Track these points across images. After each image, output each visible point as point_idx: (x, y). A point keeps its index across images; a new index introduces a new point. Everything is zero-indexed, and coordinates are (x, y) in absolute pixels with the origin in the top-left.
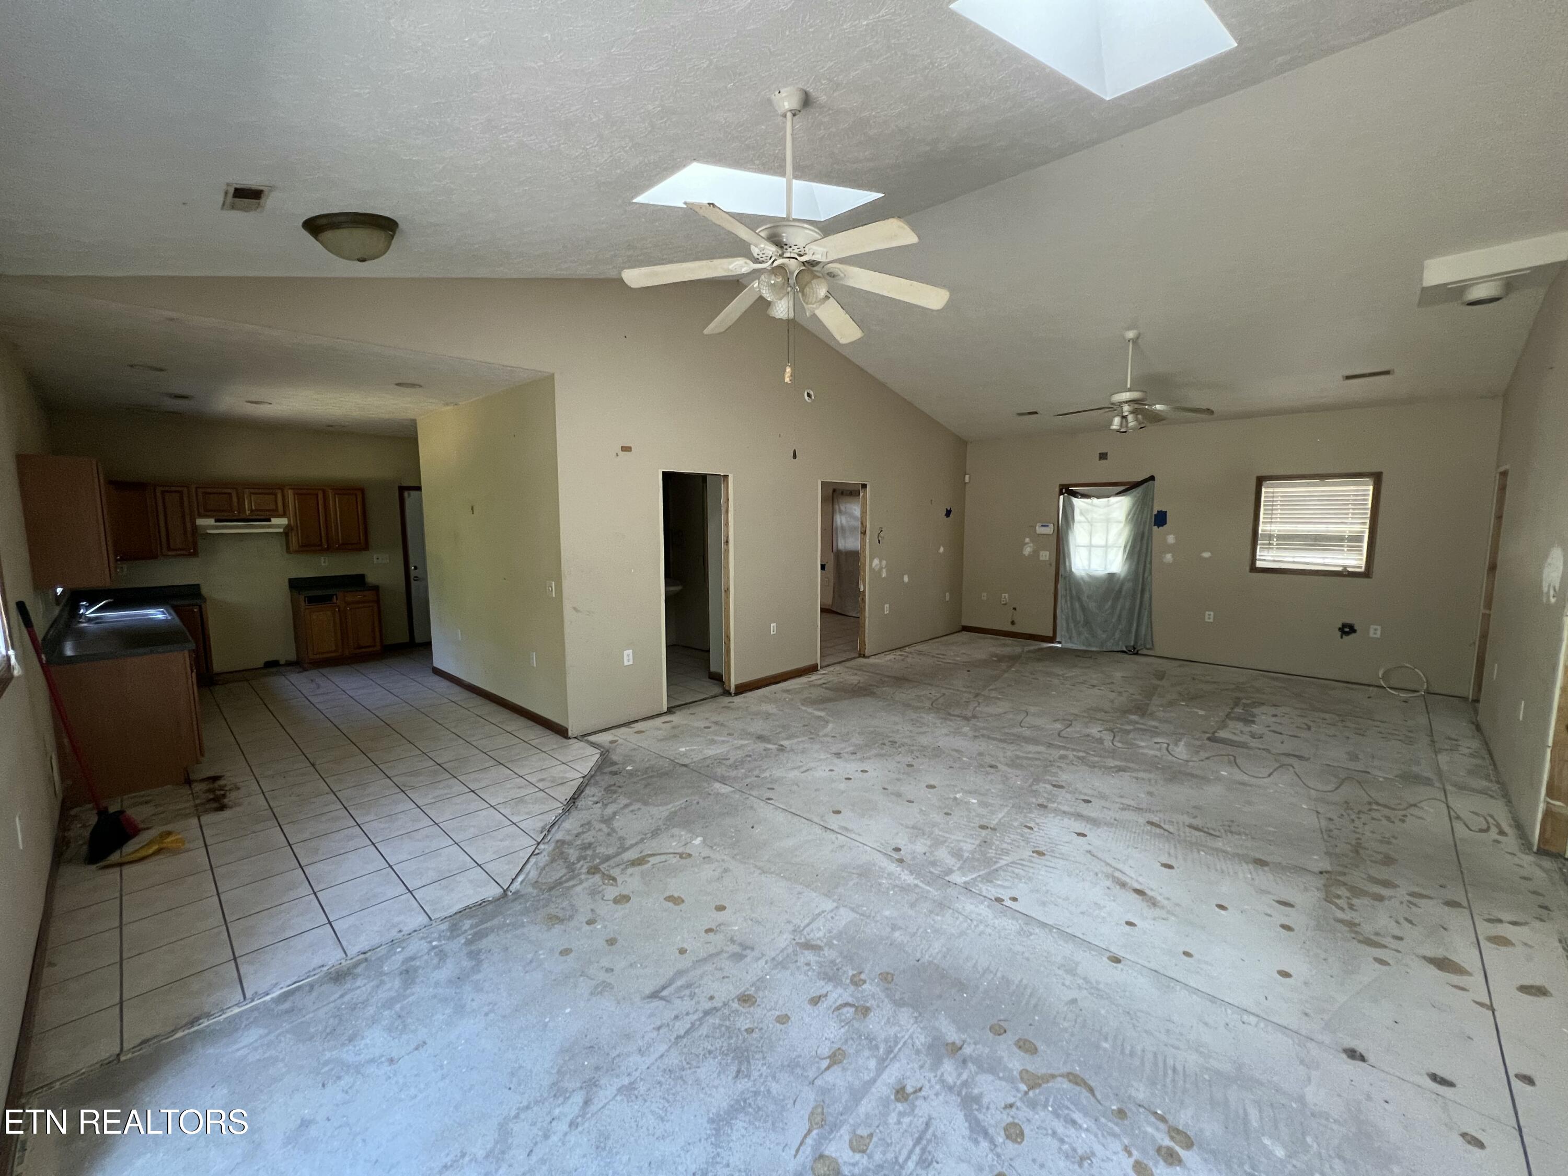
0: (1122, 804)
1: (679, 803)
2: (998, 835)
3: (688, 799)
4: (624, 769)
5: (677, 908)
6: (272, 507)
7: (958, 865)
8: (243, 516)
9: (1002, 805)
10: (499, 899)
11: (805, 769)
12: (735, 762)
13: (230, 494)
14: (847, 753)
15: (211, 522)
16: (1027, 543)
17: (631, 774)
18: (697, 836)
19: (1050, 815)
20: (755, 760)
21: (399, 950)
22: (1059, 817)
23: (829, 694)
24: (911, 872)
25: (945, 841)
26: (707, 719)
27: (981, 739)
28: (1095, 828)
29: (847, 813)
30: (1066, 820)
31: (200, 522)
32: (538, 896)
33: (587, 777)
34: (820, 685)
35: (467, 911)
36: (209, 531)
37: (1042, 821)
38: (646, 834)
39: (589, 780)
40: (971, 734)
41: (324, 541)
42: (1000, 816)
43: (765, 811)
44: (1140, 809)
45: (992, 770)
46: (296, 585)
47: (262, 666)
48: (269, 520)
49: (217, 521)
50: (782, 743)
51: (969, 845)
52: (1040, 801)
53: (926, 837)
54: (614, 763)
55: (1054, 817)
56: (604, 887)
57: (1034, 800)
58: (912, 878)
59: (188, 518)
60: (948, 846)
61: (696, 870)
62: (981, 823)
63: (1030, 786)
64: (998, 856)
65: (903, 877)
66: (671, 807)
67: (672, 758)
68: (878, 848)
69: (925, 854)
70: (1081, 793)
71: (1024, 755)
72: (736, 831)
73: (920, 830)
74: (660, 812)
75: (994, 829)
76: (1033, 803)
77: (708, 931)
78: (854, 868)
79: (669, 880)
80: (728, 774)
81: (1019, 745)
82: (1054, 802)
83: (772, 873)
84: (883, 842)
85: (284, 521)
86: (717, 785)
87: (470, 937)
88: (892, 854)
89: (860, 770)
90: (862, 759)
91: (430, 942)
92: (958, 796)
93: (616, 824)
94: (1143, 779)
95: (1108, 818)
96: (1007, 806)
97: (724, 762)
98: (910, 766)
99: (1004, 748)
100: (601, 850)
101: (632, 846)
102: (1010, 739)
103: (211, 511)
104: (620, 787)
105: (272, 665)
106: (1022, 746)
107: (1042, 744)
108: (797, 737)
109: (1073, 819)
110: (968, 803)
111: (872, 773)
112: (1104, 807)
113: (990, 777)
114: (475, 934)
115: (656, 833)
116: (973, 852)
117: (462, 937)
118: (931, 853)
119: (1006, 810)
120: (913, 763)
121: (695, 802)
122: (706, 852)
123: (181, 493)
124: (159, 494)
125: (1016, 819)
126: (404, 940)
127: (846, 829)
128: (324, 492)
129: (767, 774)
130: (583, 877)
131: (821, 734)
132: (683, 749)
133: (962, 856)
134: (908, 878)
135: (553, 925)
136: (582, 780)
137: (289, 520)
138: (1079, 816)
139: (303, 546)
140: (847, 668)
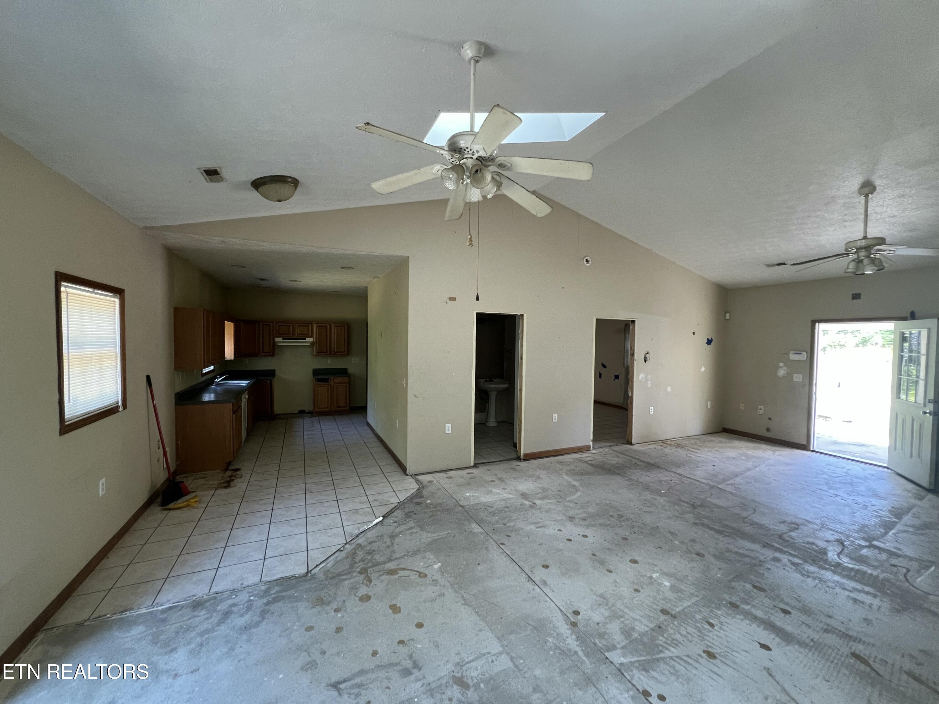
0: (828, 625)
1: (443, 534)
2: (676, 623)
3: (449, 532)
4: (425, 501)
5: (393, 616)
6: (306, 332)
7: (623, 644)
8: (294, 337)
9: (692, 594)
10: (301, 577)
11: (540, 525)
12: (496, 510)
13: (289, 326)
14: (579, 518)
15: (280, 339)
16: (781, 367)
17: (427, 506)
18: (439, 562)
19: (738, 616)
20: (510, 511)
21: (234, 596)
22: (748, 622)
23: (590, 469)
24: (577, 638)
25: (622, 617)
26: (496, 475)
27: (700, 527)
28: (784, 644)
29: (553, 569)
30: (754, 626)
31: (277, 339)
32: (323, 581)
33: (400, 504)
34: (586, 462)
35: (281, 580)
36: (279, 344)
37: (727, 621)
38: (408, 552)
39: (401, 505)
40: (693, 520)
41: (328, 350)
42: (686, 604)
43: (495, 553)
44: (847, 635)
45: (697, 558)
46: (316, 372)
47: (297, 412)
48: (305, 339)
49: (283, 339)
50: (536, 502)
51: (643, 627)
52: (734, 599)
53: (607, 607)
54: (422, 497)
55: (742, 619)
56: (362, 585)
57: (727, 597)
58: (576, 643)
59: (272, 337)
60: (623, 622)
61: (423, 589)
62: (665, 607)
63: (730, 581)
64: (665, 645)
65: (569, 641)
66: (435, 536)
67: (458, 499)
68: (562, 608)
69: (598, 624)
70: (782, 601)
71: (736, 549)
72: (466, 564)
73: (605, 599)
74: (426, 537)
75: (674, 617)
76: (724, 600)
77: (401, 642)
78: (533, 620)
79: (401, 591)
80: (486, 519)
81: (735, 539)
82: (748, 604)
83: (470, 606)
84: (568, 602)
85: (311, 340)
86: (474, 525)
87: (270, 599)
88: (569, 615)
89: (581, 534)
90: (587, 527)
91: (250, 596)
92: (654, 575)
93: (397, 540)
94: (863, 603)
95: (806, 636)
96: (697, 596)
97: (489, 508)
98: (625, 539)
99: (718, 539)
100: (377, 557)
101: (397, 559)
102: (728, 532)
103: (282, 334)
104: (415, 514)
105: (302, 412)
106: (737, 541)
107: (759, 542)
108: (549, 499)
109: (762, 627)
110: (660, 584)
111: (590, 540)
112: (803, 623)
113: (692, 564)
114: (274, 599)
115: (415, 553)
116: (642, 635)
117: (265, 599)
118: (605, 624)
119: (694, 600)
120: (629, 538)
121: (453, 535)
122: (437, 576)
123: (269, 325)
124: (261, 326)
125: (700, 612)
126: (240, 591)
127: (545, 583)
128: (330, 325)
129: (512, 524)
130: (355, 574)
131: (567, 499)
132: (468, 494)
133: (631, 635)
134: (572, 643)
135: (317, 605)
136: (396, 504)
137: (314, 340)
138: (770, 626)
139: (318, 352)
140: (615, 451)
